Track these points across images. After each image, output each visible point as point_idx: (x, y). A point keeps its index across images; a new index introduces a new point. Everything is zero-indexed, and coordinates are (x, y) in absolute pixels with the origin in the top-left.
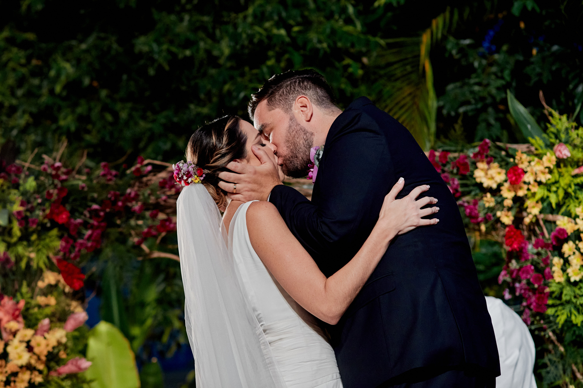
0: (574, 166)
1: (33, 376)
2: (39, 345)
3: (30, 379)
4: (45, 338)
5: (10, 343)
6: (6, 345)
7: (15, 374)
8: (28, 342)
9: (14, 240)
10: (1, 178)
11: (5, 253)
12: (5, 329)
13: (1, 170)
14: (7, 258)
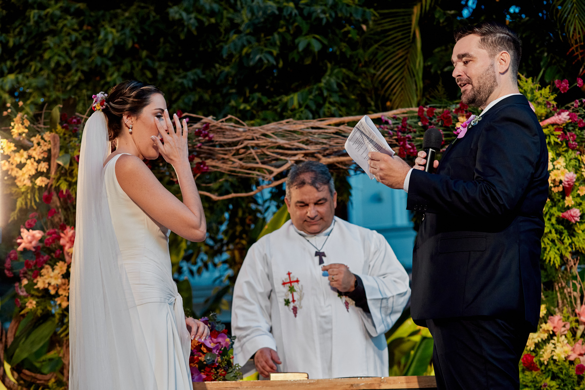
10: (63, 128)
11: (67, 191)
12: (68, 254)
13: (63, 122)
14: (69, 195)
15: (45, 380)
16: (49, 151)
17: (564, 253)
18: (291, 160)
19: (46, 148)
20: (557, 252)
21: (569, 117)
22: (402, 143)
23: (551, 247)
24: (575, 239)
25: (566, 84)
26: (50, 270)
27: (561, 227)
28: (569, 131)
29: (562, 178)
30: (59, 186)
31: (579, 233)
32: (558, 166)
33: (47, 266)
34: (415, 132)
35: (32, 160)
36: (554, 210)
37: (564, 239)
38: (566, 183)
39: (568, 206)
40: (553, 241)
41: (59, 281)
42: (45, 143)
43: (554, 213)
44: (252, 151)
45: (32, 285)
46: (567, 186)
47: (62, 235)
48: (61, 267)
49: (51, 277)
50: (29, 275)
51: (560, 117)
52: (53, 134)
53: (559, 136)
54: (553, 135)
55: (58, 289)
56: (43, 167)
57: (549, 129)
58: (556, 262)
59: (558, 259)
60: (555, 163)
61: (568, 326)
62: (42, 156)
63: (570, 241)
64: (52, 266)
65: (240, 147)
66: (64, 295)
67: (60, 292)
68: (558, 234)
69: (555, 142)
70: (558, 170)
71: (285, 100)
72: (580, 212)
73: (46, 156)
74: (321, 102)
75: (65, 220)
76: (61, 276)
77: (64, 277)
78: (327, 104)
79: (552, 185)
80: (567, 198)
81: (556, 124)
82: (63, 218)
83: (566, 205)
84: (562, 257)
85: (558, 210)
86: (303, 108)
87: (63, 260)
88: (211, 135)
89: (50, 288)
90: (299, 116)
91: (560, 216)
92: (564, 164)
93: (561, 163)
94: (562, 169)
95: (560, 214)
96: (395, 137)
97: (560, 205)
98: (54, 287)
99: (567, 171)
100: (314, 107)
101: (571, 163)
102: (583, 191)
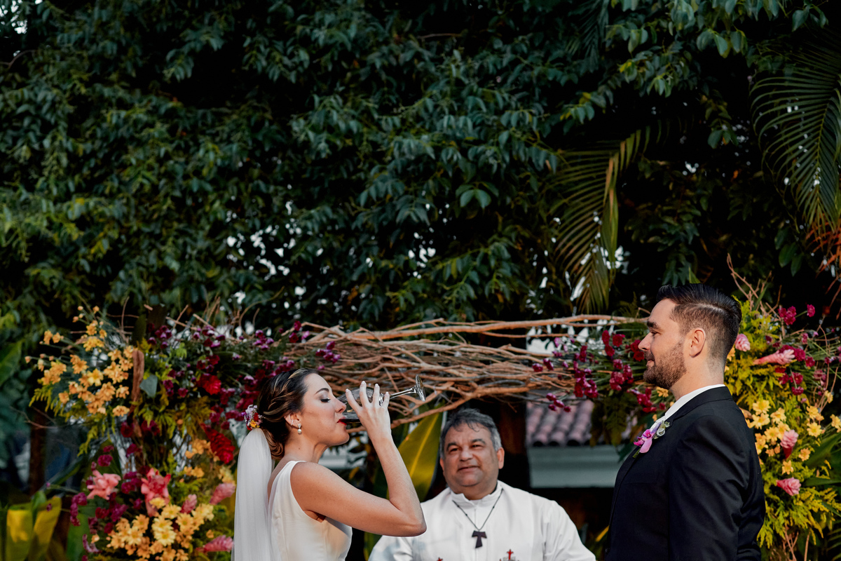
0: (755, 357)
1: (178, 555)
2: (185, 523)
3: (176, 558)
4: (192, 516)
5: (156, 520)
6: (151, 522)
7: (160, 554)
8: (174, 520)
9: (163, 408)
10: (149, 342)
11: (152, 422)
12: (151, 506)
13: (150, 334)
14: (154, 426)
16: (130, 371)
17: (778, 531)
18: (437, 390)
19: (126, 368)
20: (770, 529)
21: (793, 356)
22: (579, 379)
24: (793, 513)
25: (793, 313)
26: (128, 525)
27: (776, 497)
28: (793, 370)
29: (780, 436)
30: (142, 415)
31: (798, 507)
32: (776, 420)
33: (123, 520)
34: (597, 363)
35: (109, 384)
36: (768, 476)
37: (778, 515)
38: (785, 443)
39: (786, 474)
41: (139, 541)
42: (126, 361)
43: (768, 481)
44: (389, 374)
45: (103, 543)
46: (787, 447)
47: (144, 480)
48: (142, 522)
49: (128, 535)
50: (102, 526)
51: (782, 356)
52: (137, 349)
53: (780, 379)
54: (773, 376)
55: (137, 549)
56: (123, 390)
57: (768, 370)
58: (767, 540)
59: (771, 537)
60: (772, 415)
62: (122, 378)
63: (786, 515)
64: (130, 520)
65: (374, 370)
66: (144, 556)
67: (140, 553)
68: (772, 505)
69: (774, 385)
70: (776, 425)
71: (439, 266)
72: (800, 483)
73: (126, 378)
74: (487, 274)
75: (148, 457)
76: (141, 534)
77: (144, 535)
78: (494, 279)
79: (767, 446)
80: (785, 463)
81: (777, 364)
82: (145, 456)
83: (784, 472)
84: (776, 534)
85: (774, 475)
86: (462, 283)
87: (144, 512)
88: (336, 356)
89: (127, 547)
90: (458, 293)
91: (776, 484)
92: (784, 418)
93: (780, 416)
94: (781, 424)
95: (776, 482)
96: (572, 368)
97: (777, 468)
98: (132, 547)
99: (787, 426)
100: (477, 281)
101: (794, 413)
102: (805, 455)
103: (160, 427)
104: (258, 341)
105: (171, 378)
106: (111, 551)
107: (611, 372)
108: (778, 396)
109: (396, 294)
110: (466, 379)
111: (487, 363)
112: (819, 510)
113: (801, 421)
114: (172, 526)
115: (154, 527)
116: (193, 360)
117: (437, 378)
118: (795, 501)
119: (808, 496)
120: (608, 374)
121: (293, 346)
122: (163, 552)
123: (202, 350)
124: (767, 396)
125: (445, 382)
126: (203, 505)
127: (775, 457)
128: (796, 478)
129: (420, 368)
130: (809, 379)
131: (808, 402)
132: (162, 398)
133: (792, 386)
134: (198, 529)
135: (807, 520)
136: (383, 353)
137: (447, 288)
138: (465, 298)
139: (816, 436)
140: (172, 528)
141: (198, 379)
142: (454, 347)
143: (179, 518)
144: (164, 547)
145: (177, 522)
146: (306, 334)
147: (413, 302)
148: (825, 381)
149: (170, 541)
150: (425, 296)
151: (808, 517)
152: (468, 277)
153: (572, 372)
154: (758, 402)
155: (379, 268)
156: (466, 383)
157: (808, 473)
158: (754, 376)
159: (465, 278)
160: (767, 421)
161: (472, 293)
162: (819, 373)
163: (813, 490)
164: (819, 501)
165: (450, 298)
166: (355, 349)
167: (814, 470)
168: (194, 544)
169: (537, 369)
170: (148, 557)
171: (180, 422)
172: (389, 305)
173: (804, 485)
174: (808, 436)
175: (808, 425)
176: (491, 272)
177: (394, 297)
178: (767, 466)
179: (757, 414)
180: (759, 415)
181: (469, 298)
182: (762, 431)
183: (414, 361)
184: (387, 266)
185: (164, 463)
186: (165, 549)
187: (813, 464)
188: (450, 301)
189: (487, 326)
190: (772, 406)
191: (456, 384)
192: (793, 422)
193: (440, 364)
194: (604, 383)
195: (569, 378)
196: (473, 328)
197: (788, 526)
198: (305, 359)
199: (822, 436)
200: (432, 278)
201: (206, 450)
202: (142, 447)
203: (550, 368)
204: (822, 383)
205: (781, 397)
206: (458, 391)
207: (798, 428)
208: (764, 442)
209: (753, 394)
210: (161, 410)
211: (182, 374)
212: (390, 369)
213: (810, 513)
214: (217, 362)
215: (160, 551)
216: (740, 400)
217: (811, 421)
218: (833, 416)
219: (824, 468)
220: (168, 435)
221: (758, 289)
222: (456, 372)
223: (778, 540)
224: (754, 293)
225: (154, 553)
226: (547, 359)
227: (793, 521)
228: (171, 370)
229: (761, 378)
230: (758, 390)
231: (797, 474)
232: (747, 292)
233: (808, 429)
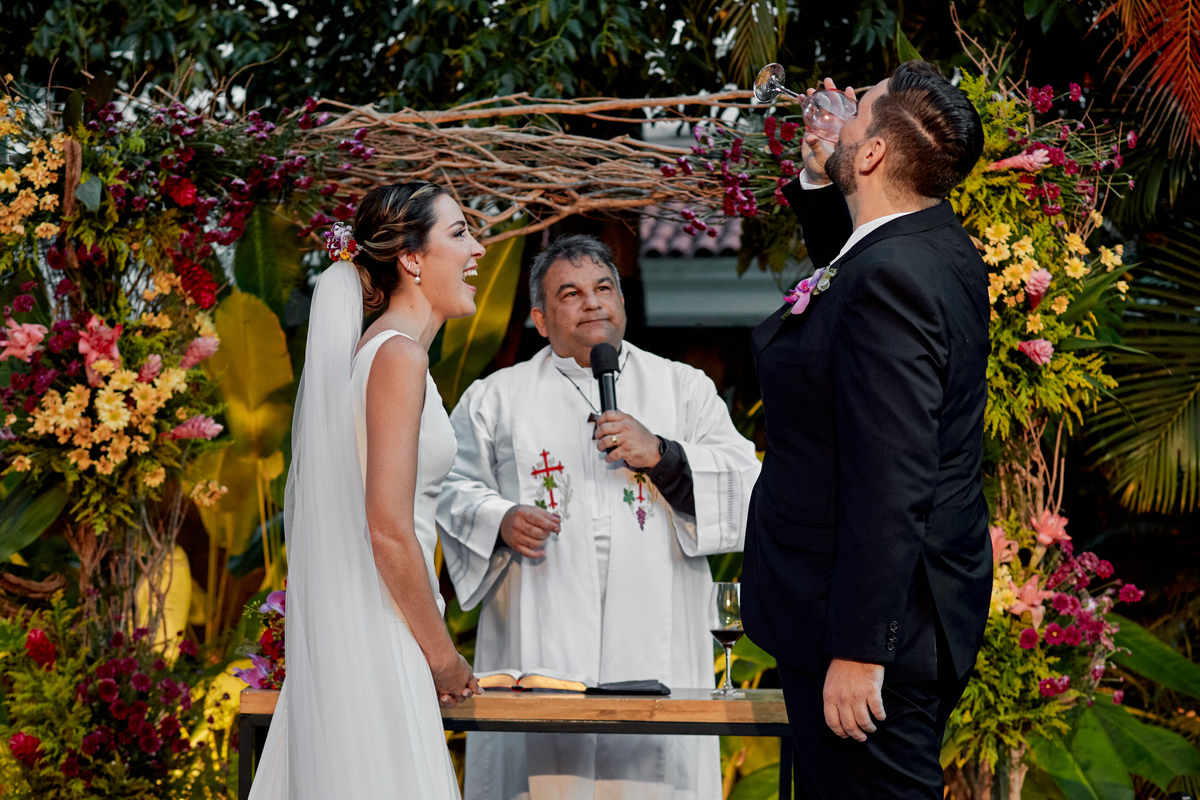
0: (989, 159)
1: (134, 443)
2: (144, 397)
3: (131, 447)
4: (154, 386)
5: (100, 392)
6: (93, 396)
7: (107, 443)
8: (128, 393)
9: (110, 226)
10: (89, 127)
11: (94, 247)
12: (94, 371)
13: (90, 115)
14: (97, 253)
15: (45, 593)
16: (61, 170)
17: (1018, 415)
18: (518, 202)
19: (54, 166)
20: (1006, 412)
21: (1047, 159)
22: (731, 189)
23: (994, 402)
24: (1041, 390)
25: (1049, 94)
26: (59, 400)
27: (1016, 366)
28: (1046, 179)
29: (1025, 278)
30: (78, 236)
31: (1049, 380)
32: (1020, 253)
33: (53, 392)
34: (756, 165)
35: (29, 190)
36: (1006, 335)
37: (1019, 393)
38: (1031, 287)
39: (1032, 333)
40: (999, 391)
41: (75, 423)
42: (54, 156)
43: (1006, 342)
44: (447, 177)
45: (22, 426)
46: (1034, 293)
47: (82, 333)
48: (79, 396)
49: (60, 414)
50: (20, 400)
51: (1031, 158)
52: (70, 138)
53: (1027, 191)
54: (1017, 188)
55: (73, 435)
56: (50, 199)
57: (1009, 178)
58: (1002, 428)
59: (1007, 424)
60: (1014, 246)
61: (1016, 548)
62: (48, 181)
63: (1031, 392)
64: (63, 392)
65: (425, 171)
66: (84, 446)
67: (77, 441)
68: (1010, 377)
69: (1019, 202)
70: (1020, 260)
71: (523, 11)
72: (1054, 346)
73: (55, 181)
74: (594, 24)
75: (88, 299)
76: (78, 414)
77: (84, 415)
78: (605, 32)
79: (1005, 292)
80: (1030, 317)
81: (1023, 170)
82: (84, 297)
83: (1029, 330)
84: (1014, 420)
85: (1014, 334)
86: (558, 37)
87: (82, 379)
88: (369, 150)
89: (58, 433)
90: (551, 51)
91: (1016, 348)
92: (1031, 250)
93: (1025, 247)
94: (1026, 260)
95: (1016, 344)
96: (719, 172)
97: (1019, 323)
98: (65, 432)
99: (1035, 263)
100: (580, 34)
101: (1046, 243)
102: (1061, 306)
103: (106, 254)
104: (253, 127)
105: (121, 182)
106: (34, 437)
107: (776, 179)
108: (1023, 217)
109: (458, 52)
110: (562, 186)
111: (593, 161)
112: (1079, 385)
113: (1056, 255)
114: (124, 401)
115: (99, 403)
116: (155, 153)
117: (518, 184)
118: (1043, 373)
119: (1063, 364)
120: (773, 181)
121: (305, 134)
122: (111, 439)
123: (168, 140)
124: (1007, 217)
125: (530, 190)
126: (171, 370)
127: (1017, 308)
128: (1046, 339)
129: (493, 168)
130: (1069, 192)
131: (1066, 227)
132: (108, 211)
133: (1043, 202)
134: (163, 406)
135: (1061, 401)
136: (439, 146)
137: (536, 45)
138: (562, 60)
139: (1077, 277)
140: (125, 405)
141: (162, 183)
142: (544, 138)
143: (135, 390)
144: (112, 432)
145: (132, 395)
146: (324, 116)
147: (483, 64)
148: (1092, 196)
149: (122, 423)
150: (502, 55)
151: (1062, 396)
152: (566, 28)
153: (720, 177)
154: (994, 226)
155: (433, 12)
156: (561, 192)
157: (1064, 331)
158: (988, 187)
159: (562, 29)
160: (1006, 255)
161: (572, 52)
162: (1083, 184)
163: (1070, 356)
164: (1079, 372)
165: (538, 60)
166: (397, 139)
167: (1072, 327)
168: (158, 428)
169: (667, 173)
170: (90, 446)
171: (136, 246)
172: (448, 69)
173: (1058, 349)
174: (1066, 277)
175: (1067, 260)
176: (601, 20)
177: (456, 56)
178: (1004, 320)
179: (991, 243)
180: (995, 246)
181: (567, 60)
182: (999, 268)
183: (486, 158)
184: (445, 9)
185: (112, 307)
186: (114, 436)
187: (1073, 318)
188: (540, 64)
189: (592, 105)
190: (1013, 232)
191: (547, 193)
192: (1045, 257)
193: (523, 162)
194: (767, 195)
195: (714, 186)
196: (574, 108)
197: (1033, 408)
198: (322, 154)
199: (1087, 277)
200: (512, 28)
201: (174, 288)
202: (78, 283)
203: (687, 172)
204: (1088, 198)
205: (1027, 218)
206: (549, 203)
207: (1051, 265)
208: (1002, 286)
209: (986, 213)
210: (106, 230)
211: (138, 175)
212: (449, 169)
213: (1065, 390)
214: (190, 159)
215: (108, 439)
216: (966, 223)
217: (1071, 255)
218: (1103, 248)
219: (1086, 323)
220: (118, 265)
221: (995, 56)
222: (546, 175)
223: (1017, 426)
224: (990, 61)
225: (98, 442)
226: (683, 159)
227: (1041, 400)
228: (121, 169)
229: (998, 191)
230: (994, 209)
231: (1048, 334)
232: (980, 61)
233: (1066, 268)
